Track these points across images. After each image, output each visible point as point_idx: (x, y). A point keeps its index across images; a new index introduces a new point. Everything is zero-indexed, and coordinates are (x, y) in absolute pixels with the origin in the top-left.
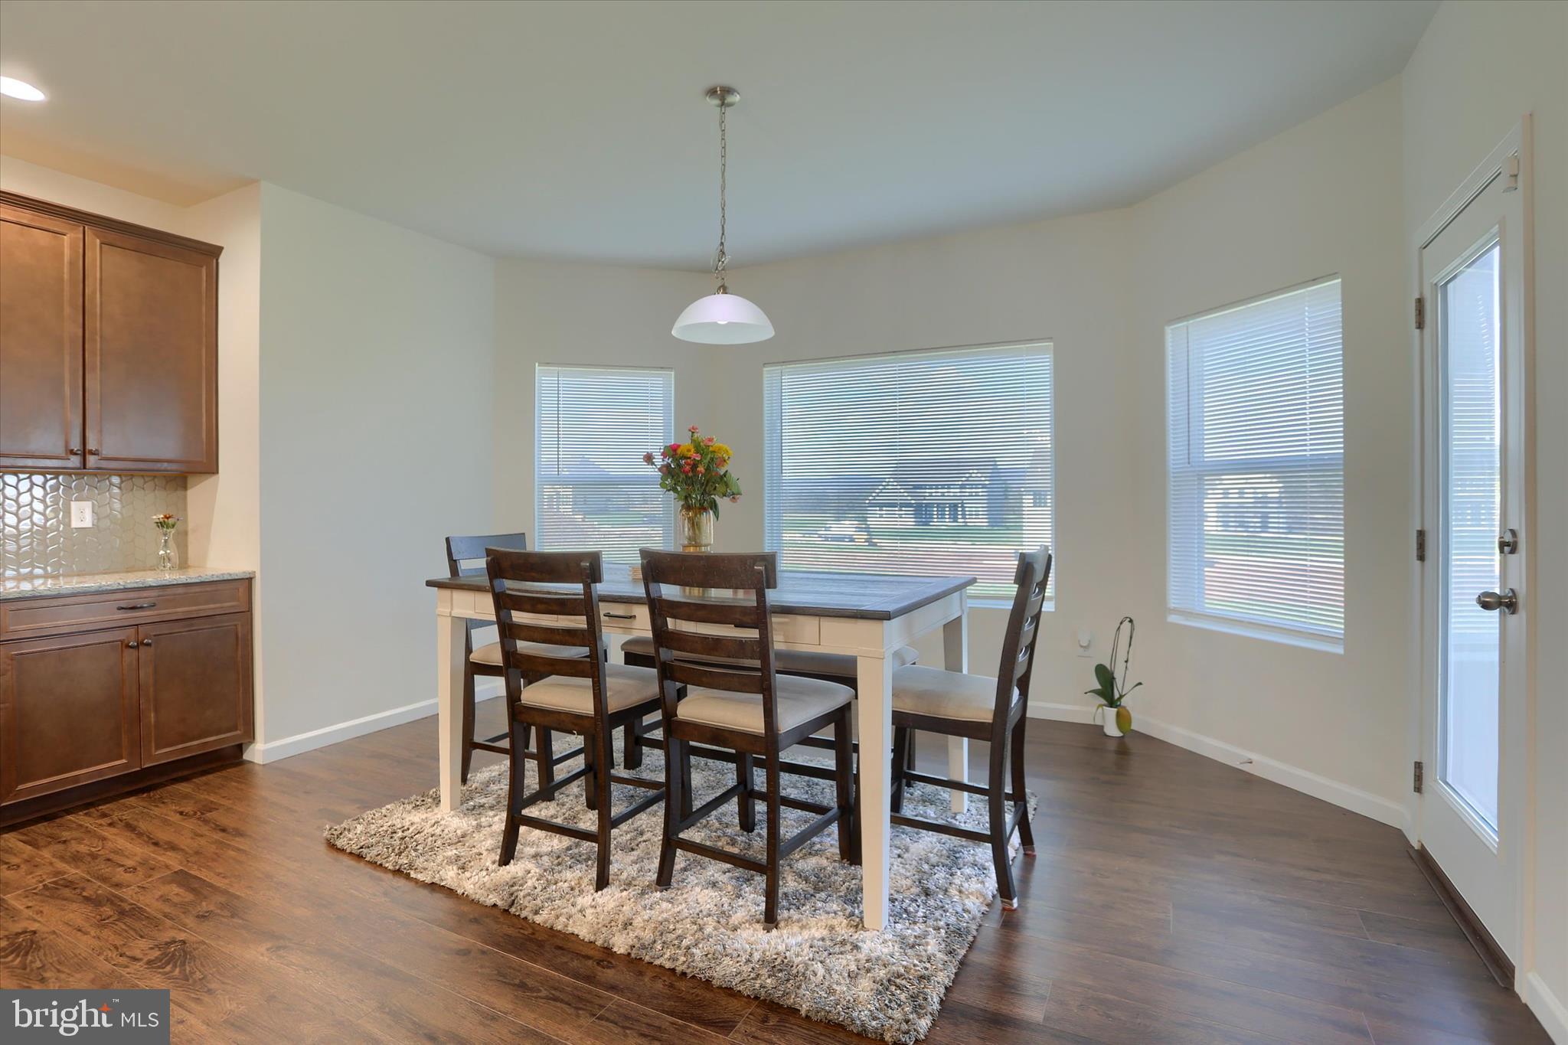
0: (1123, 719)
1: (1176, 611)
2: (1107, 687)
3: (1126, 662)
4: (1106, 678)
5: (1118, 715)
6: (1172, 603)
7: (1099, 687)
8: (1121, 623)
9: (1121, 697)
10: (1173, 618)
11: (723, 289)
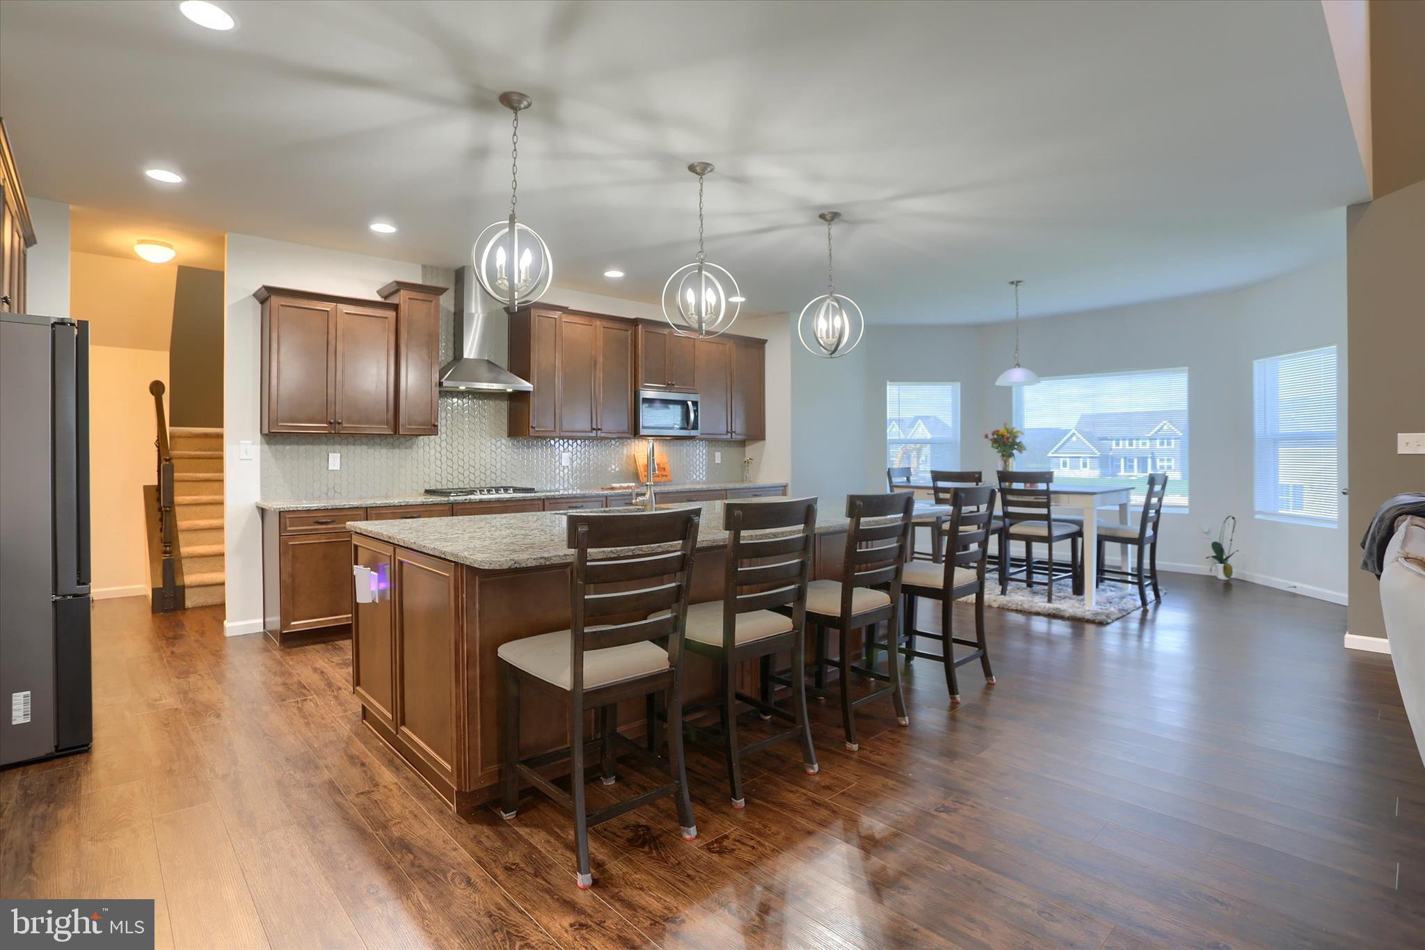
0: (1228, 570)
1: (1260, 513)
2: (1219, 553)
3: (1231, 540)
4: (1218, 548)
5: (1225, 568)
6: (1257, 508)
7: (1214, 554)
8: (1227, 518)
9: (1227, 558)
10: (1258, 517)
11: (1018, 365)
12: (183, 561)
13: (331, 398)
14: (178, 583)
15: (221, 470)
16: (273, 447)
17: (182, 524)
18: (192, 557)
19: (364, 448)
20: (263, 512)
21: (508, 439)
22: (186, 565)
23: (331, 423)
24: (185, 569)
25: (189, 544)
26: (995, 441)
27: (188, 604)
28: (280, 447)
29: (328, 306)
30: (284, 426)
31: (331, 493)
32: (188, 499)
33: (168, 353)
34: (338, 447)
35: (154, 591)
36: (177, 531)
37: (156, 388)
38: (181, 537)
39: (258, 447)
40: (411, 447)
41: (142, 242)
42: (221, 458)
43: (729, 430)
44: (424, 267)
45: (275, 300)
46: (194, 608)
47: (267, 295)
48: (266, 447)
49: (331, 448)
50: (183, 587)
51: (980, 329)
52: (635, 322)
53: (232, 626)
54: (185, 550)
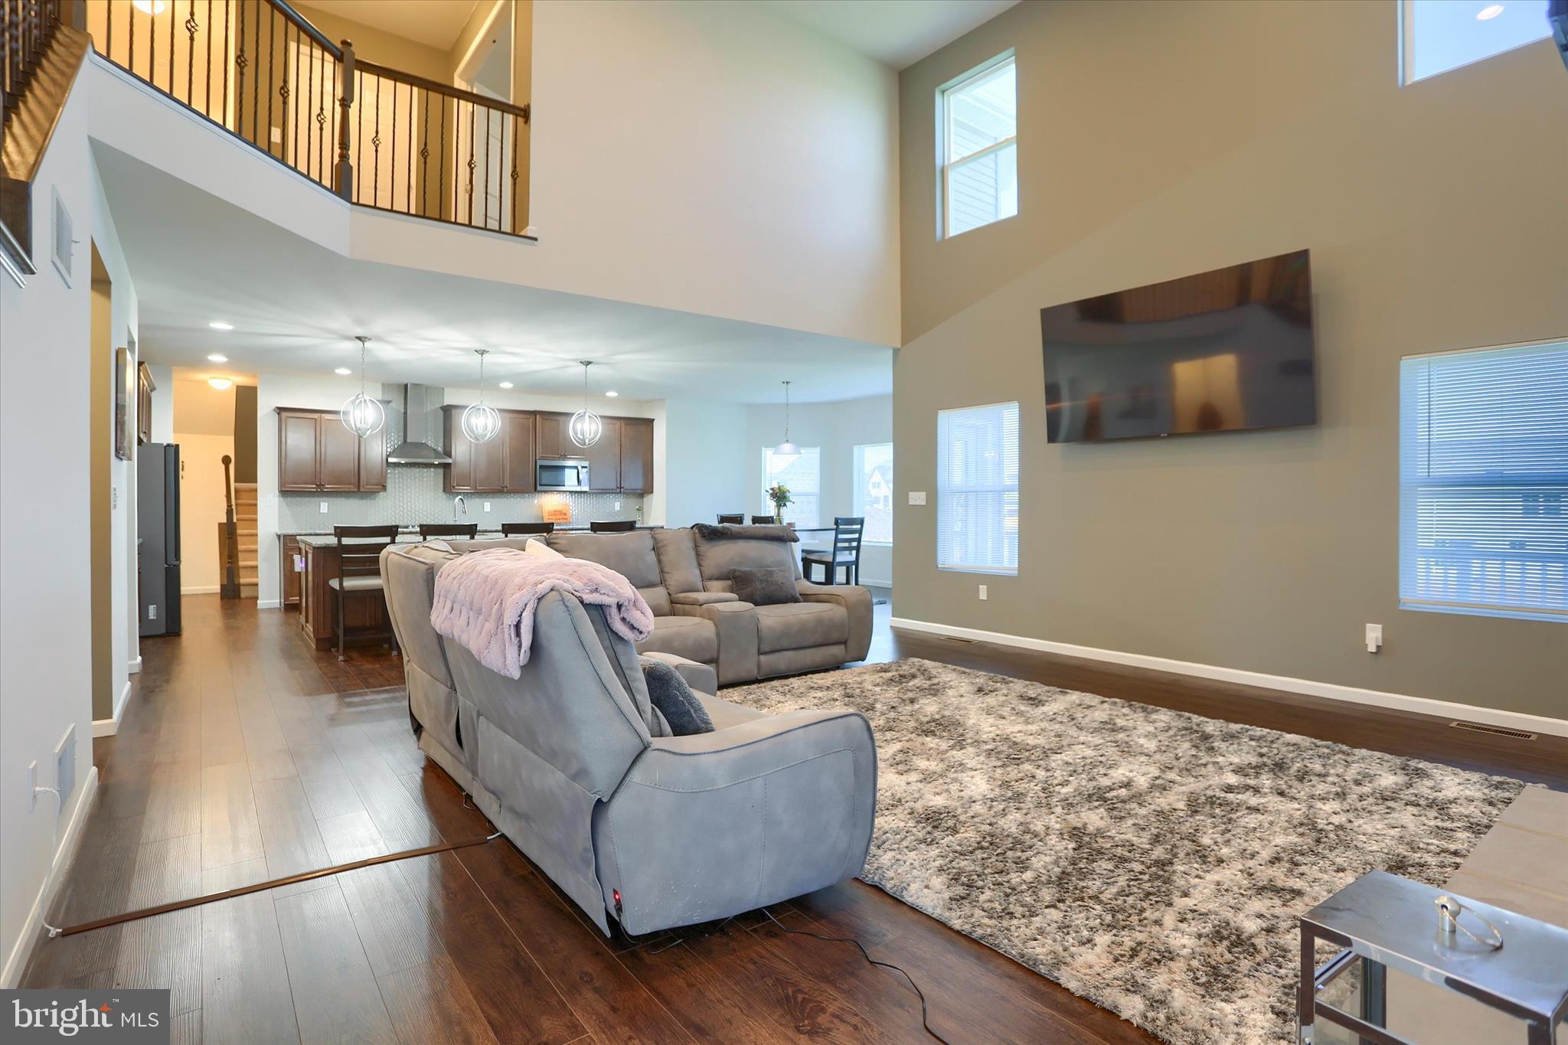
11: (787, 441)
12: (240, 570)
13: (318, 470)
14: (236, 582)
15: (255, 513)
16: (286, 499)
17: (241, 547)
18: (246, 567)
19: (343, 499)
20: (279, 536)
21: (443, 493)
22: (242, 572)
23: (318, 485)
24: (241, 575)
25: (246, 560)
26: (772, 495)
27: (243, 595)
28: (289, 499)
29: (316, 416)
30: (290, 487)
31: (322, 526)
32: (246, 532)
33: (232, 438)
34: (326, 499)
35: (222, 586)
36: (237, 552)
37: (226, 460)
38: (240, 555)
39: (277, 499)
40: (374, 499)
41: (211, 378)
42: (256, 505)
43: (619, 486)
44: (383, 385)
45: (284, 414)
46: (246, 598)
47: (280, 410)
48: (282, 499)
49: (322, 499)
50: (239, 585)
51: (835, 405)
52: (534, 413)
53: (261, 603)
54: (241, 563)
